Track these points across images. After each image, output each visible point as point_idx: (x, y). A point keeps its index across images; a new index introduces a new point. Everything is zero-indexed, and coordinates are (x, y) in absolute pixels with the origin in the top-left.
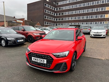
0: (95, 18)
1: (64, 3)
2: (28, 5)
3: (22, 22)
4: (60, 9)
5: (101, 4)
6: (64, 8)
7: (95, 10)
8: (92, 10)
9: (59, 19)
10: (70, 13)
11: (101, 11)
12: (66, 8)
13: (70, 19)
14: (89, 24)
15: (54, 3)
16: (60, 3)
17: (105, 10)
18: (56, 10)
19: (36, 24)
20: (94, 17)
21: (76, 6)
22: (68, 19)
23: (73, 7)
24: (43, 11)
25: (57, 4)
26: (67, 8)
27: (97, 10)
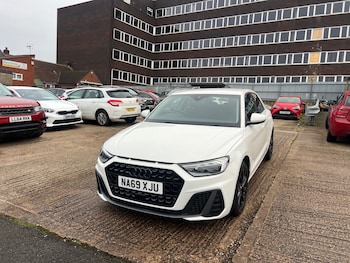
0: (277, 64)
1: (182, 10)
2: (60, 11)
3: (24, 66)
4: (168, 30)
5: (298, 17)
6: (182, 28)
7: (277, 38)
8: (270, 39)
9: (166, 64)
10: (201, 45)
11: (295, 41)
12: (187, 27)
13: (200, 64)
14: (259, 81)
15: (149, 10)
16: (169, 12)
17: (309, 37)
18: (154, 34)
19: (82, 77)
20: (275, 60)
21: (219, 23)
22: (195, 64)
23: (208, 25)
24: (108, 33)
25: (160, 13)
26: (192, 27)
27: (285, 37)
